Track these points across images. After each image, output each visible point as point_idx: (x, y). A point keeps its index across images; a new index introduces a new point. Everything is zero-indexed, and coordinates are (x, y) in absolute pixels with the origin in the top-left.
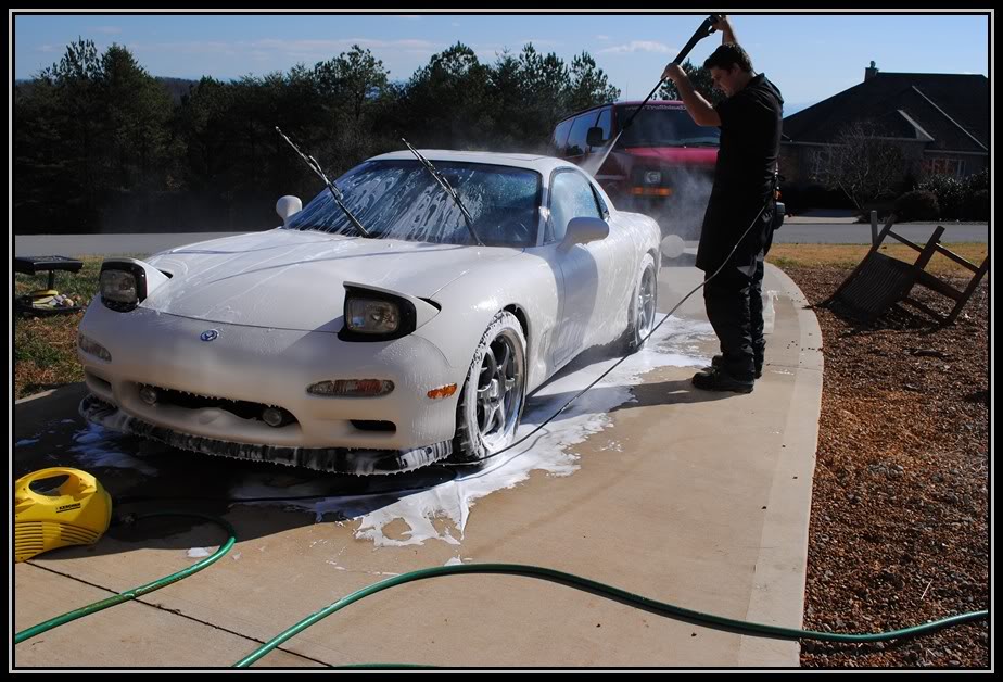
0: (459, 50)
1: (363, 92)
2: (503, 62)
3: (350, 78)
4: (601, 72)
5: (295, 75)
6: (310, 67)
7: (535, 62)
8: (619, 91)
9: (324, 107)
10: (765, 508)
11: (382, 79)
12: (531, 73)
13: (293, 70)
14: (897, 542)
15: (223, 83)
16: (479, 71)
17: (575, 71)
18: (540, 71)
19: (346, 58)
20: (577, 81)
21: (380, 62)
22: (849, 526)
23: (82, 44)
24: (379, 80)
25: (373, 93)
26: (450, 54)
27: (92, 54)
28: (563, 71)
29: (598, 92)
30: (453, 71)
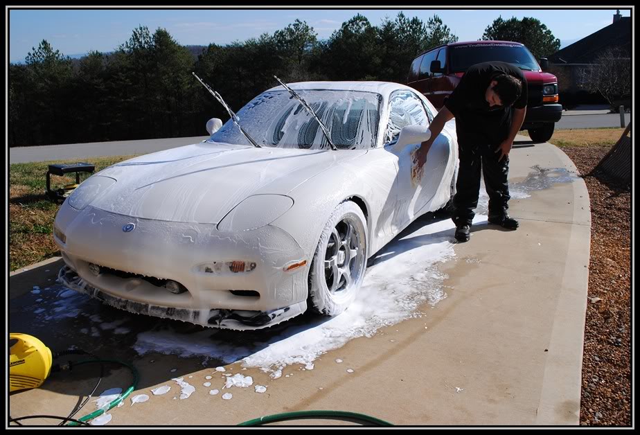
0: (359, 18)
1: (302, 47)
2: (386, 24)
3: (295, 39)
4: (446, 27)
5: (263, 39)
6: (272, 34)
7: (404, 23)
8: (457, 37)
9: (280, 57)
11: (313, 38)
12: (403, 30)
13: (262, 36)
15: (221, 47)
16: (371, 30)
17: (430, 27)
18: (409, 28)
19: (292, 27)
20: (431, 33)
21: (312, 28)
23: (141, 29)
24: (312, 40)
25: (308, 47)
26: (353, 22)
27: (147, 34)
28: (422, 28)
29: (444, 39)
30: (355, 31)
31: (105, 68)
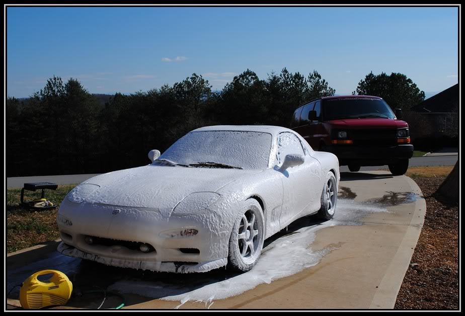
0: (249, 73)
1: (199, 97)
2: (271, 78)
3: (192, 90)
4: (324, 81)
5: (163, 90)
6: (171, 86)
7: (288, 77)
8: (335, 90)
9: (179, 106)
10: (377, 287)
11: (208, 90)
12: (287, 84)
13: (162, 87)
14: (441, 301)
15: (126, 96)
16: (259, 84)
17: (310, 81)
18: (292, 82)
19: (190, 80)
20: (312, 86)
21: (207, 81)
22: (419, 295)
23: (55, 79)
24: (207, 91)
25: (204, 98)
26: (243, 76)
27: (60, 84)
28: (304, 82)
29: (323, 91)
30: (245, 84)
31: (20, 113)
